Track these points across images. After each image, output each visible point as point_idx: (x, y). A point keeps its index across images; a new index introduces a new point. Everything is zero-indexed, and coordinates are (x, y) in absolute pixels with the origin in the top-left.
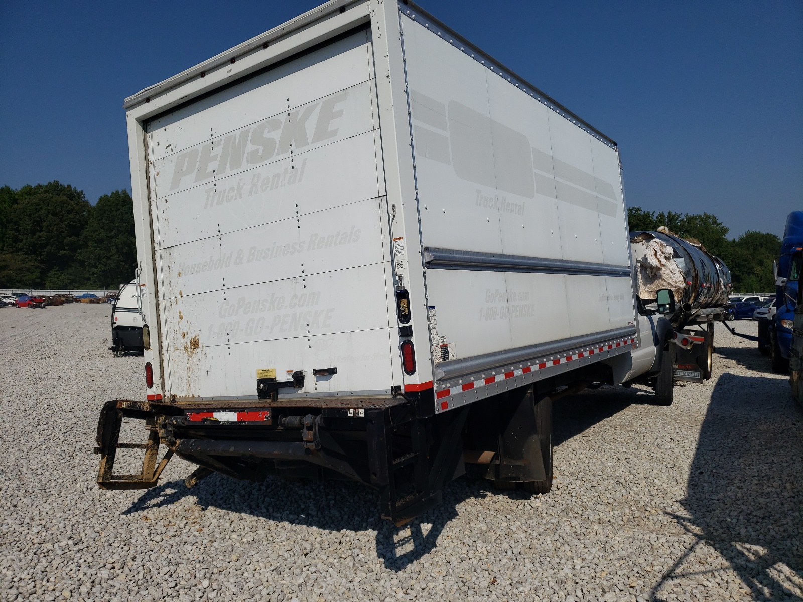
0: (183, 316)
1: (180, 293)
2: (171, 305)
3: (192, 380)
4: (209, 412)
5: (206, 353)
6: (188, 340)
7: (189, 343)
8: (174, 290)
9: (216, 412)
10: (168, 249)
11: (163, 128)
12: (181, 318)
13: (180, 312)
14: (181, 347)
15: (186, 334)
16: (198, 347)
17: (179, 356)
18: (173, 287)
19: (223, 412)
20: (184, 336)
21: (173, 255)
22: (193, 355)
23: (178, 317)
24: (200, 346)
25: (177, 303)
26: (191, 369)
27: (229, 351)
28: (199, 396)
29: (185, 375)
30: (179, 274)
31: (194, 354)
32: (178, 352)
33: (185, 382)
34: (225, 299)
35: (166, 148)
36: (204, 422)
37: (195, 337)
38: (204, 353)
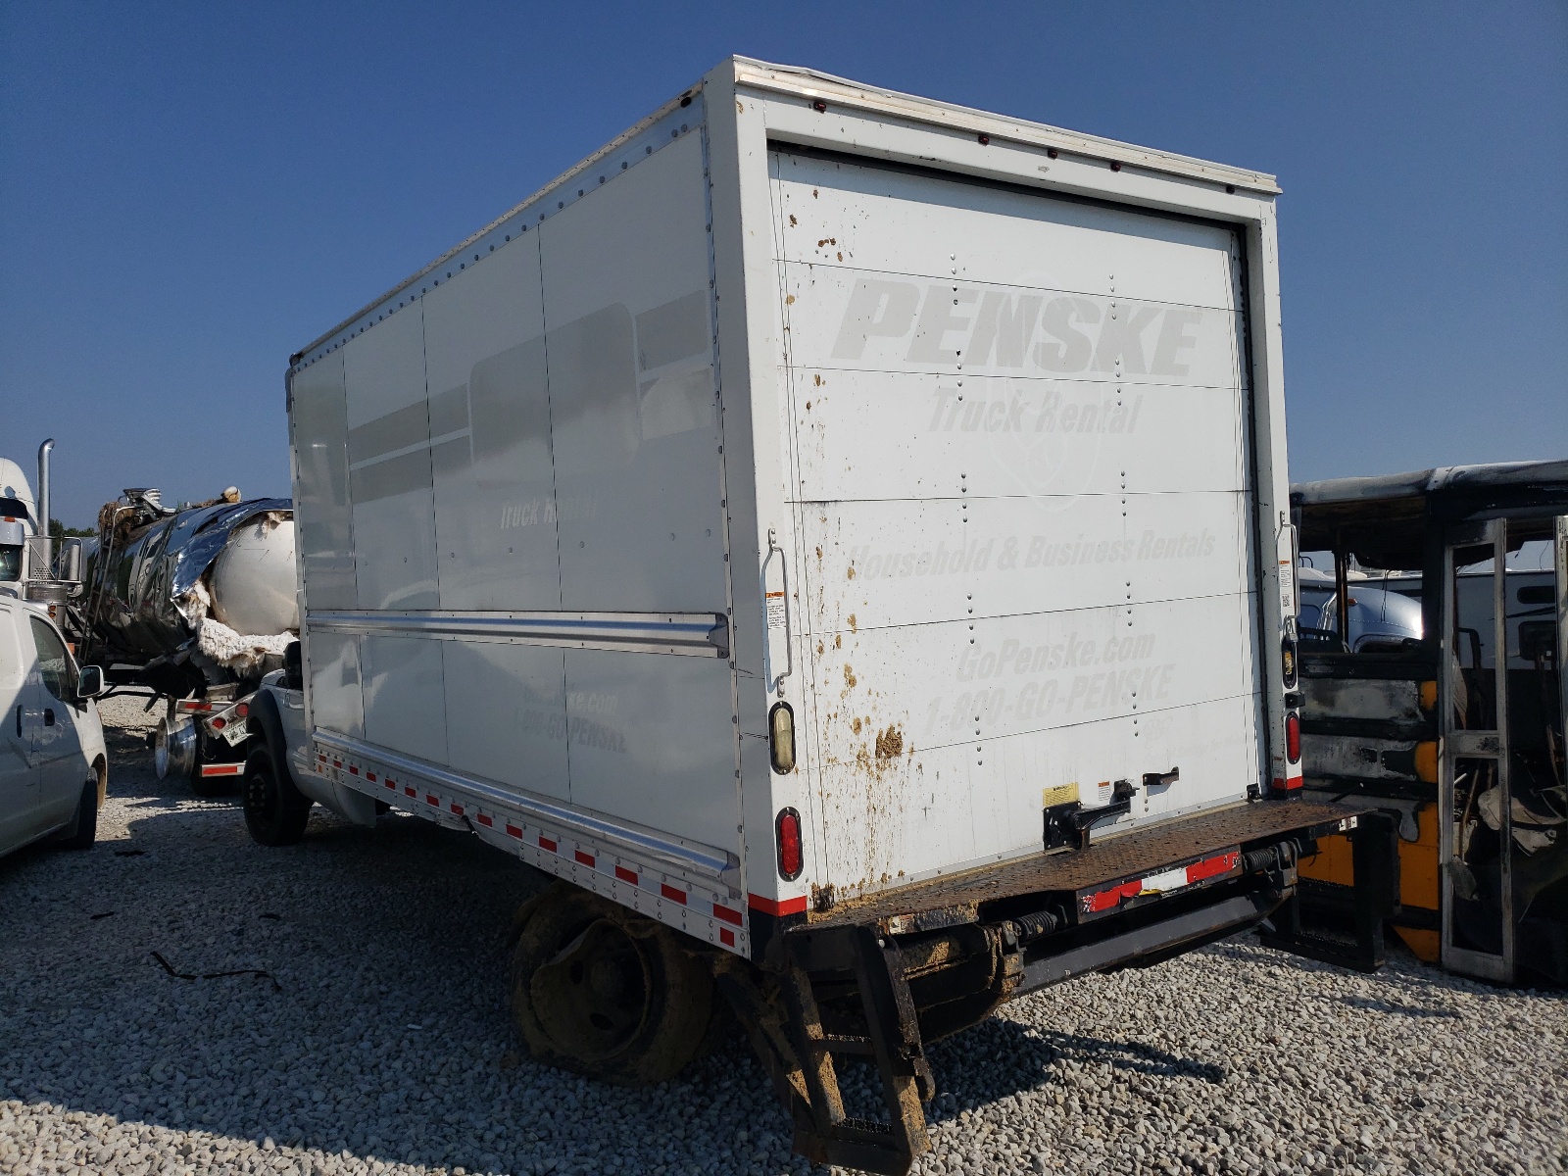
0: (858, 679)
1: (852, 621)
2: (821, 650)
3: (880, 837)
4: (1133, 880)
5: (920, 767)
6: (869, 739)
7: (872, 747)
8: (831, 612)
9: (1146, 876)
10: (817, 505)
11: (812, 188)
12: (852, 682)
13: (848, 669)
14: (846, 756)
15: (863, 721)
16: (897, 753)
17: (841, 781)
18: (830, 604)
19: (1160, 872)
20: (858, 726)
21: (832, 522)
22: (885, 774)
23: (841, 682)
24: (905, 749)
25: (839, 647)
26: (878, 811)
27: (979, 756)
28: (901, 874)
29: (859, 829)
30: (851, 574)
31: (886, 772)
32: (839, 771)
33: (861, 845)
34: (972, 642)
35: (821, 244)
36: (1121, 905)
37: (892, 729)
38: (914, 765)
